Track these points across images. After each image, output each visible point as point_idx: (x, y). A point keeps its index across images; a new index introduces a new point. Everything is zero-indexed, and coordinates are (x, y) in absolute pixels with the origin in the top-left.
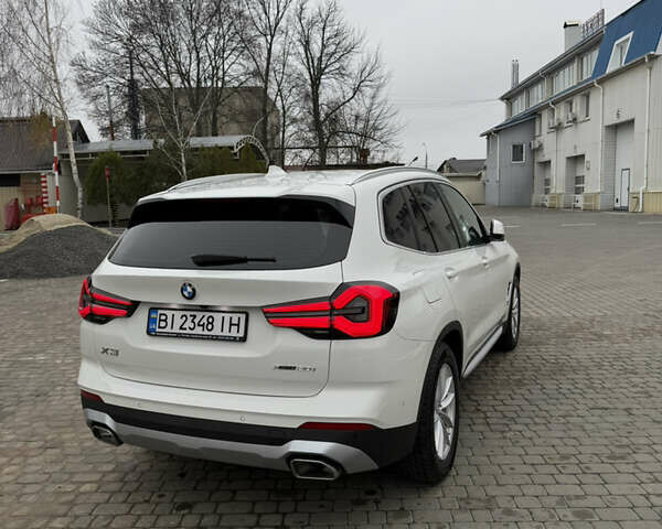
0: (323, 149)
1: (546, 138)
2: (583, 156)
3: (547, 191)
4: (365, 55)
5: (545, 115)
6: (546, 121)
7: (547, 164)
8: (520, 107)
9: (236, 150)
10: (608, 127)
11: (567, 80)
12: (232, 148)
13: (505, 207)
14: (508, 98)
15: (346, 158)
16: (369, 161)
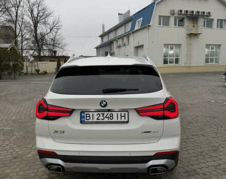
0: (40, 50)
1: (115, 50)
2: (128, 56)
4: (54, 17)
5: (115, 43)
6: (115, 45)
8: (106, 40)
9: (9, 49)
10: (135, 47)
11: (121, 32)
12: (7, 48)
14: (102, 36)
15: (47, 54)
16: (57, 55)
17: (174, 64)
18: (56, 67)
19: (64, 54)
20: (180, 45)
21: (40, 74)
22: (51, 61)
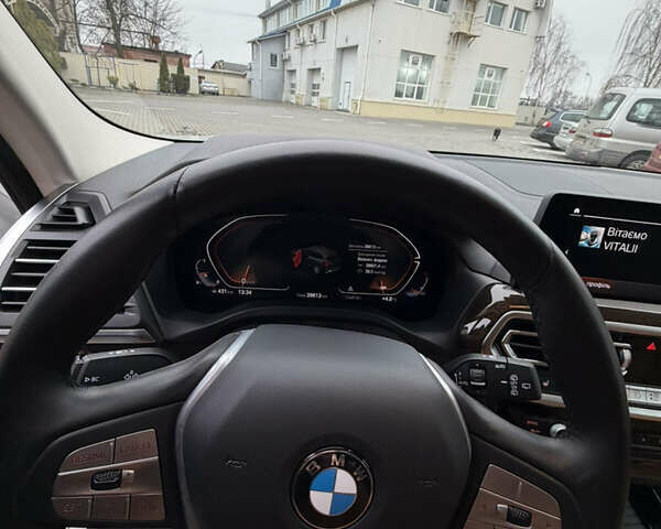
0: (116, 29)
1: (292, 51)
2: (319, 69)
3: (293, 92)
5: (293, 33)
6: (293, 38)
7: (292, 72)
8: (272, 26)
10: (338, 49)
11: (307, 9)
13: (267, 101)
14: (264, 17)
15: (138, 42)
16: (161, 49)
17: (414, 99)
18: (158, 76)
19: (177, 48)
20: (433, 56)
21: (120, 90)
22: (146, 60)
